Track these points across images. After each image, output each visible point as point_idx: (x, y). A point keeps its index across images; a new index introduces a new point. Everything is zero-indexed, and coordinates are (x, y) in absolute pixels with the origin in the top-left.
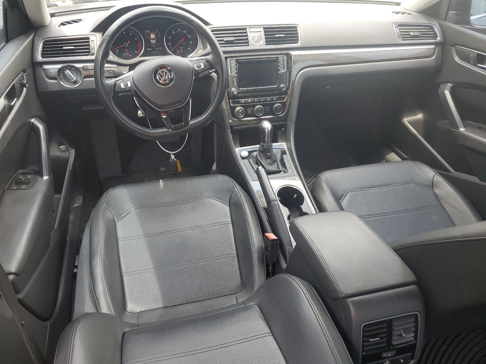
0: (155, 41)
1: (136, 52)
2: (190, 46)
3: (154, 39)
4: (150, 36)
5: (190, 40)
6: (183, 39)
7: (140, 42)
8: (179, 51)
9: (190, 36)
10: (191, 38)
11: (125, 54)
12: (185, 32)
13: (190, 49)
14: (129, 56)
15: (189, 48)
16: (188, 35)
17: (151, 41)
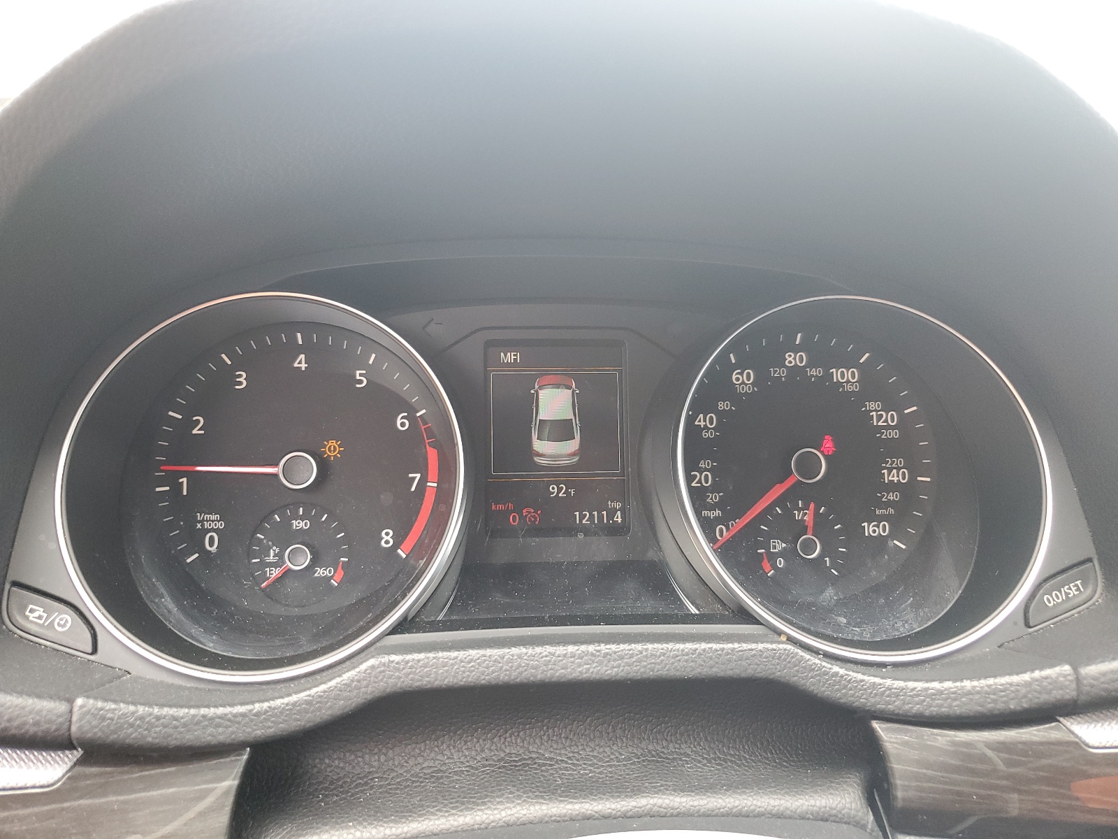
0: (573, 445)
1: (387, 538)
2: (889, 504)
3: (561, 430)
4: (531, 403)
5: (893, 449)
6: (828, 444)
7: (432, 455)
8: (779, 546)
9: (891, 418)
10: (895, 434)
11: (280, 555)
12: (846, 377)
13: (883, 529)
14: (320, 572)
15: (880, 519)
16: (872, 405)
17: (539, 445)
